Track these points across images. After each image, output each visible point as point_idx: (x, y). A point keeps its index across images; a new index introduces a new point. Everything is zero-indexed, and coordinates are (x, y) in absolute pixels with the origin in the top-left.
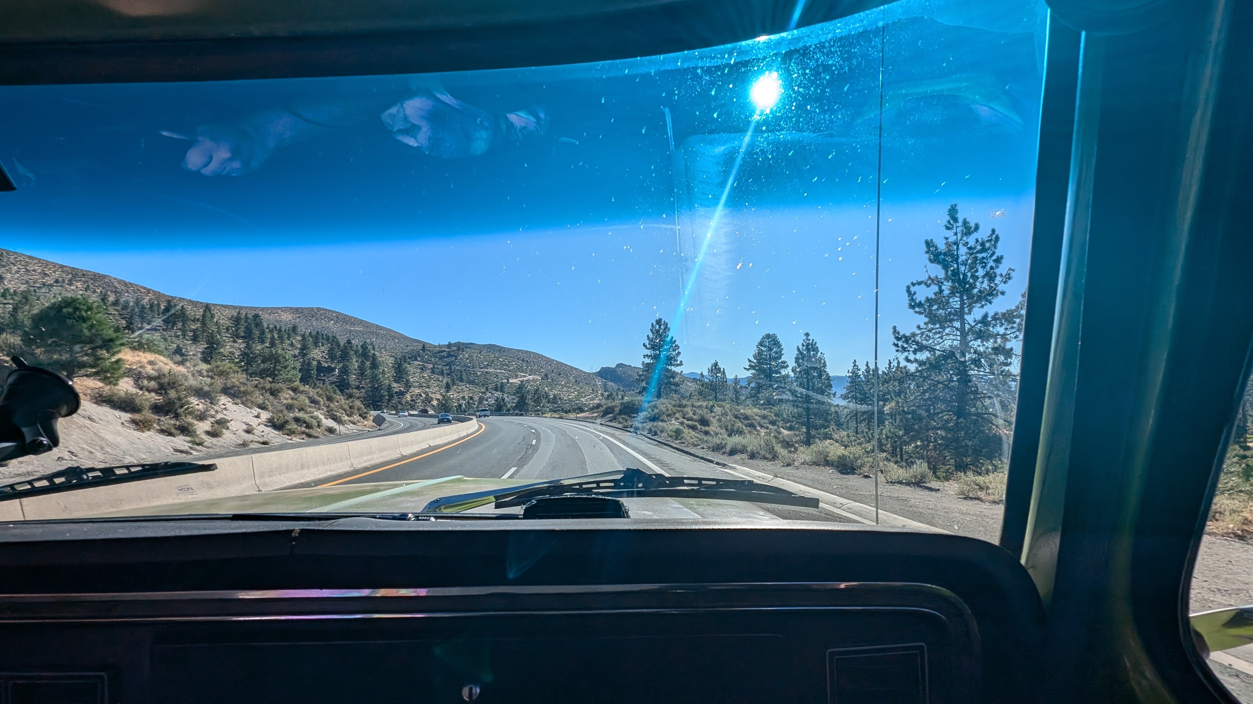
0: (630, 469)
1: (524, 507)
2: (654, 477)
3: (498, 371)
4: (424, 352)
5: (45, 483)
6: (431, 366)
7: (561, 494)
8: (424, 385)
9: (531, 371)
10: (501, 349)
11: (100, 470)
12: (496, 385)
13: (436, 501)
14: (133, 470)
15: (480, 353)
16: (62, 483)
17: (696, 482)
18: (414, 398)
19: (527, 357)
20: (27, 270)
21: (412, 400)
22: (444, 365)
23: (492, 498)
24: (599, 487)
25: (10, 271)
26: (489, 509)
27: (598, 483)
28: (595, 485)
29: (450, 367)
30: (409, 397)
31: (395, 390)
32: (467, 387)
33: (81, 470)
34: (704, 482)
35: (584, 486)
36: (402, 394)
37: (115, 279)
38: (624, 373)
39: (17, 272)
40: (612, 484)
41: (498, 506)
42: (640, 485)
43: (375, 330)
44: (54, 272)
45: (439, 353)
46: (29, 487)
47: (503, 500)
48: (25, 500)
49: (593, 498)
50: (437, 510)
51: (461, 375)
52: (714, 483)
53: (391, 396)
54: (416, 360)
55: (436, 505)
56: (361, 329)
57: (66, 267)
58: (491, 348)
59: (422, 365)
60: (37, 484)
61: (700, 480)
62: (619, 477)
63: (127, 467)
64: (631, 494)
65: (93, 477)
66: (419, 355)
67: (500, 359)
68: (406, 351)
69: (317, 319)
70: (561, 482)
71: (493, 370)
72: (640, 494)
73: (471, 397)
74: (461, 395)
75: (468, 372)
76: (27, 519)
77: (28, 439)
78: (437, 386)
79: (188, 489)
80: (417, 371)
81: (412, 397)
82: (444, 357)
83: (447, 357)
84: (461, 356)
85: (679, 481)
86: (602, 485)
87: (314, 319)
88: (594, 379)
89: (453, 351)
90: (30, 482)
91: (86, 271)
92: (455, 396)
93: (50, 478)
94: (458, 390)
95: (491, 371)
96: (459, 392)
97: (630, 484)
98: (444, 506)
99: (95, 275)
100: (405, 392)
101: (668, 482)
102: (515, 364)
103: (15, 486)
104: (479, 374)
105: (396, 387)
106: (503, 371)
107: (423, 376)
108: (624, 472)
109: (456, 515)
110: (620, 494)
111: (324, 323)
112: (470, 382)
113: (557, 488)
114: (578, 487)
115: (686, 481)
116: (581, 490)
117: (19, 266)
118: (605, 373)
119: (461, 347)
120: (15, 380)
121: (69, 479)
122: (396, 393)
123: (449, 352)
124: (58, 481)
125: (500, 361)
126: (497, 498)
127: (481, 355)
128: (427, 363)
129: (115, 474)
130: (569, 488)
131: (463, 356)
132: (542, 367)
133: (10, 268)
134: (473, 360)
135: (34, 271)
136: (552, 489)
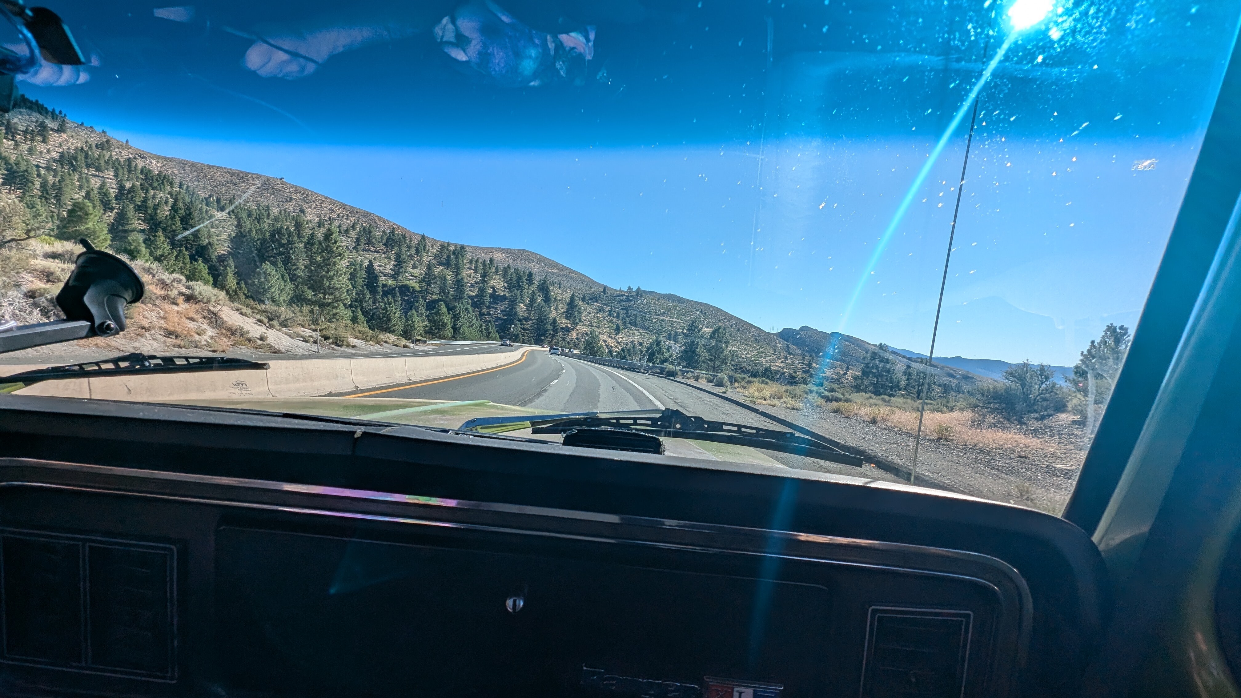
0: (669, 409)
1: (564, 435)
2: (693, 420)
3: (674, 320)
4: (605, 294)
5: (111, 366)
6: (608, 308)
7: (598, 426)
8: (596, 324)
9: (708, 323)
10: (680, 300)
11: (163, 359)
12: (670, 334)
13: (473, 421)
14: (192, 361)
15: (659, 300)
16: (126, 367)
17: (736, 429)
18: (580, 336)
19: (706, 310)
20: (321, 207)
21: (577, 339)
22: (621, 309)
23: (528, 423)
24: (635, 424)
25: (310, 207)
26: (527, 433)
27: (635, 419)
28: (632, 422)
29: (627, 311)
30: (575, 334)
31: (562, 326)
32: (639, 332)
33: (144, 356)
34: (743, 430)
35: (621, 421)
36: (568, 330)
37: (378, 216)
38: (808, 337)
39: (315, 208)
40: (649, 422)
41: (534, 432)
42: (678, 426)
43: (568, 274)
44: (339, 209)
45: (619, 296)
46: (96, 368)
47: (540, 427)
48: (93, 380)
49: (634, 433)
50: (474, 429)
51: (636, 320)
52: (755, 431)
53: (555, 331)
54: (596, 301)
55: (472, 424)
56: (557, 271)
57: (347, 205)
58: (671, 297)
59: (601, 307)
60: (104, 366)
61: (740, 427)
62: (657, 416)
63: (187, 359)
64: (668, 435)
65: (155, 365)
66: (600, 297)
67: (678, 309)
68: (588, 292)
69: (521, 260)
70: (598, 415)
71: (669, 318)
72: (677, 435)
73: (641, 343)
74: (631, 339)
75: (644, 318)
76: (93, 397)
77: (97, 322)
78: (608, 327)
79: (242, 384)
80: (593, 311)
81: (578, 335)
82: (622, 301)
83: (625, 301)
84: (639, 302)
85: (718, 426)
86: (639, 422)
87: (519, 260)
88: (774, 340)
89: (632, 296)
90: (97, 364)
91: (360, 209)
92: (624, 339)
93: (115, 361)
94: (628, 334)
95: (667, 319)
96: (629, 336)
97: (667, 424)
98: (480, 427)
99: (364, 213)
100: (572, 329)
101: (706, 426)
102: (693, 315)
103: (84, 366)
104: (654, 321)
105: (563, 322)
106: (679, 321)
107: (597, 317)
108: (663, 412)
109: (493, 436)
110: (658, 433)
111: (527, 263)
112: (646, 329)
113: (594, 420)
114: (615, 421)
115: (725, 427)
116: (618, 425)
117: (317, 203)
118: (787, 335)
119: (639, 293)
120: (83, 263)
121: (133, 364)
122: (562, 328)
123: (628, 296)
124: (123, 365)
125: (678, 310)
126: (533, 424)
127: (659, 302)
128: (605, 305)
129: (175, 364)
130: (606, 422)
131: (641, 302)
132: (719, 321)
133: (311, 205)
134: (650, 306)
135: (326, 207)
136: (589, 420)
